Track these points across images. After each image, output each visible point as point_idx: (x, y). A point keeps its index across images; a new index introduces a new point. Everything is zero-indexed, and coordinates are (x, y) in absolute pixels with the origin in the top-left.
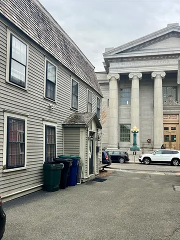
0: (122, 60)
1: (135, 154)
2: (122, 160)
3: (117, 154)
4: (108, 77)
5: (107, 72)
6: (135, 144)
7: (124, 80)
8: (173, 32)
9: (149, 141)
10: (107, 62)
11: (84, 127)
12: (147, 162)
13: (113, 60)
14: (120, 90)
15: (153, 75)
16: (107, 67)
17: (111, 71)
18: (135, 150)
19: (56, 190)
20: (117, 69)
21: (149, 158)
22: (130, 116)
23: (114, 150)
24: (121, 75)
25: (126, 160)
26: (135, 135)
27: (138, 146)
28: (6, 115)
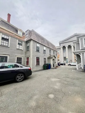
0: (63, 43)
1: (67, 63)
2: (64, 65)
3: (63, 63)
4: (60, 47)
5: (60, 46)
6: (67, 61)
7: (64, 47)
8: (76, 35)
9: (71, 60)
10: (60, 44)
11: (51, 58)
12: (70, 65)
13: (61, 43)
14: (63, 49)
15: (71, 46)
16: (60, 45)
17: (61, 46)
18: (67, 62)
19: (46, 69)
20: (62, 45)
21: (70, 64)
22: (66, 55)
23: (62, 63)
24: (63, 46)
25: (65, 65)
26: (67, 59)
27: (68, 62)
28: (36, 57)
